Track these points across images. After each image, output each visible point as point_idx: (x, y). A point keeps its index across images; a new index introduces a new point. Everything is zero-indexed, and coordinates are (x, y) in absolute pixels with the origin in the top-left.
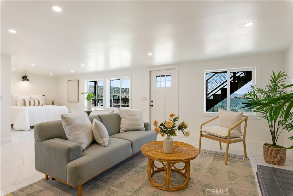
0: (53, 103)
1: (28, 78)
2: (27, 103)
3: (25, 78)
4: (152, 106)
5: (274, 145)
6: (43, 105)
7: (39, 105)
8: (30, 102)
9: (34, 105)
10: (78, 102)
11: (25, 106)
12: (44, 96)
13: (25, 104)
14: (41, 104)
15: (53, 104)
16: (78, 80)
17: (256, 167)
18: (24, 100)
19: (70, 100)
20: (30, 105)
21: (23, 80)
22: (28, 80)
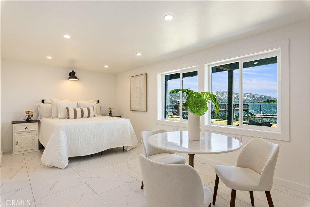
0: (110, 112)
1: (76, 75)
2: (72, 115)
3: (72, 75)
6: (94, 116)
7: (89, 116)
8: (75, 111)
9: (82, 117)
10: (147, 111)
11: (68, 118)
12: (98, 102)
13: (68, 115)
14: (92, 114)
15: (110, 115)
16: (146, 75)
18: (67, 109)
19: (134, 108)
20: (75, 117)
21: (70, 78)
22: (76, 78)
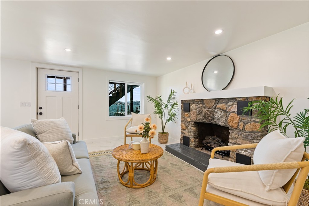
4: (41, 114)
5: (163, 132)
17: (165, 146)
